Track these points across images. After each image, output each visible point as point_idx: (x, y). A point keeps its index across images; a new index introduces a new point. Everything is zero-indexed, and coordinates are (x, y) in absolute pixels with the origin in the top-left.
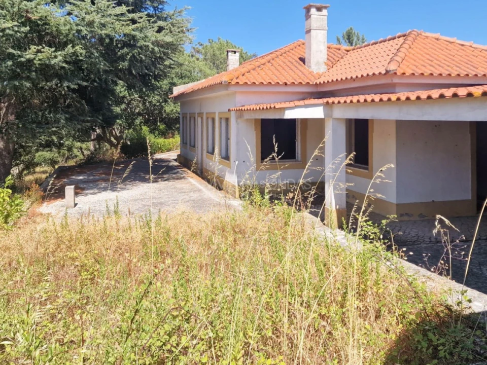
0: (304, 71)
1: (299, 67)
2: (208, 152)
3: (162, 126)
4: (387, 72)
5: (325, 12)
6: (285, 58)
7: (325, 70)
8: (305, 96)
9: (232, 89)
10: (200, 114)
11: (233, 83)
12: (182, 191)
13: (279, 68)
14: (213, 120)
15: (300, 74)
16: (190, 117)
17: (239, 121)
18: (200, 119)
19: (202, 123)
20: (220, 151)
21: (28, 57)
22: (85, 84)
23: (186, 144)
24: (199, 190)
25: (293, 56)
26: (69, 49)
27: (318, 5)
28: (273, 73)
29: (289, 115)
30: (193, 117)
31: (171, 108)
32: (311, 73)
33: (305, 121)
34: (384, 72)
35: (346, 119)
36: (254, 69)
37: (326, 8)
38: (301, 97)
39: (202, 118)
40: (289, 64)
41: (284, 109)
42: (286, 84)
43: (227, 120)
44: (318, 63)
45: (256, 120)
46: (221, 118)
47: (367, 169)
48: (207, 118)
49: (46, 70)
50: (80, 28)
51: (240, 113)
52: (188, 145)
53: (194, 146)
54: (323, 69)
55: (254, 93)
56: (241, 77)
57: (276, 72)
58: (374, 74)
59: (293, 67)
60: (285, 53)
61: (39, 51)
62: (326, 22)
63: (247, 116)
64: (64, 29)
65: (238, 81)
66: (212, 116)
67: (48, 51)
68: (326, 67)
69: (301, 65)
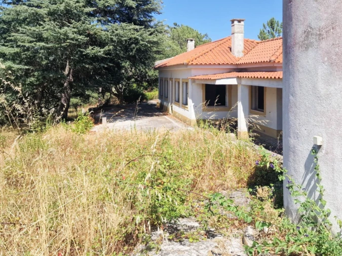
0: (230, 56)
1: (228, 53)
2: (175, 101)
3: (145, 84)
4: (270, 61)
5: (242, 23)
6: (220, 48)
7: (242, 56)
8: (231, 71)
9: (189, 67)
10: (171, 79)
11: (190, 64)
12: (161, 122)
13: (216, 54)
14: (179, 83)
15: (228, 58)
16: (165, 80)
17: (193, 84)
18: (171, 82)
19: (172, 84)
20: (183, 100)
21: (87, 52)
22: (111, 65)
23: (162, 96)
24: (171, 122)
25: (225, 47)
26: (106, 48)
27: (239, 19)
28: (213, 58)
29: (218, 83)
30: (166, 80)
31: (151, 73)
32: (234, 57)
33: (230, 86)
34: (269, 61)
35: (250, 86)
36: (202, 55)
37: (243, 21)
38: (229, 71)
39: (172, 81)
40: (222, 51)
41: (215, 80)
42: (219, 64)
43: (187, 83)
44: (238, 52)
45: (203, 84)
46: (183, 82)
47: (263, 111)
48: (175, 82)
49: (95, 59)
50: (112, 37)
51: (194, 80)
52: (164, 97)
53: (167, 97)
54: (241, 55)
55: (202, 69)
56: (194, 60)
57: (214, 57)
58: (264, 61)
59: (224, 54)
60: (220, 45)
61: (93, 49)
62: (243, 29)
63: (197, 82)
64: (104, 38)
65: (192, 62)
66: (178, 80)
67: (97, 49)
68: (243, 54)
69: (228, 52)
